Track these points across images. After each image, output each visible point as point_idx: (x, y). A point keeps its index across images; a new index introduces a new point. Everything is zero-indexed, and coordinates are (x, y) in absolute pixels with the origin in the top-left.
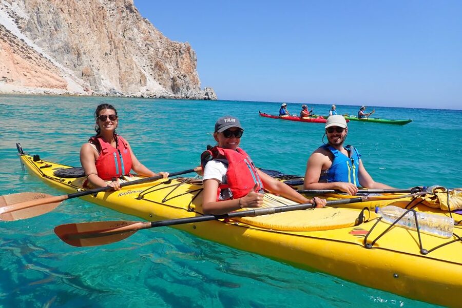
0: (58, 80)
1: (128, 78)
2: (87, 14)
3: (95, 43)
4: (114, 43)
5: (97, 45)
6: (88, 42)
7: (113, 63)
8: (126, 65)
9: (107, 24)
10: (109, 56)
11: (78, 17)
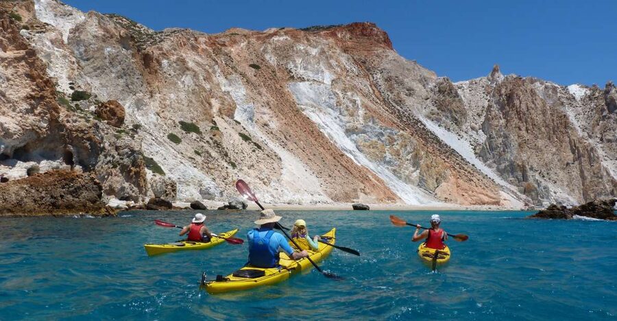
0: (491, 197)
1: (595, 188)
2: (546, 126)
3: (554, 154)
4: (579, 151)
5: (555, 156)
6: (546, 155)
7: (575, 173)
8: (592, 174)
9: (570, 132)
10: (572, 165)
11: (536, 132)
